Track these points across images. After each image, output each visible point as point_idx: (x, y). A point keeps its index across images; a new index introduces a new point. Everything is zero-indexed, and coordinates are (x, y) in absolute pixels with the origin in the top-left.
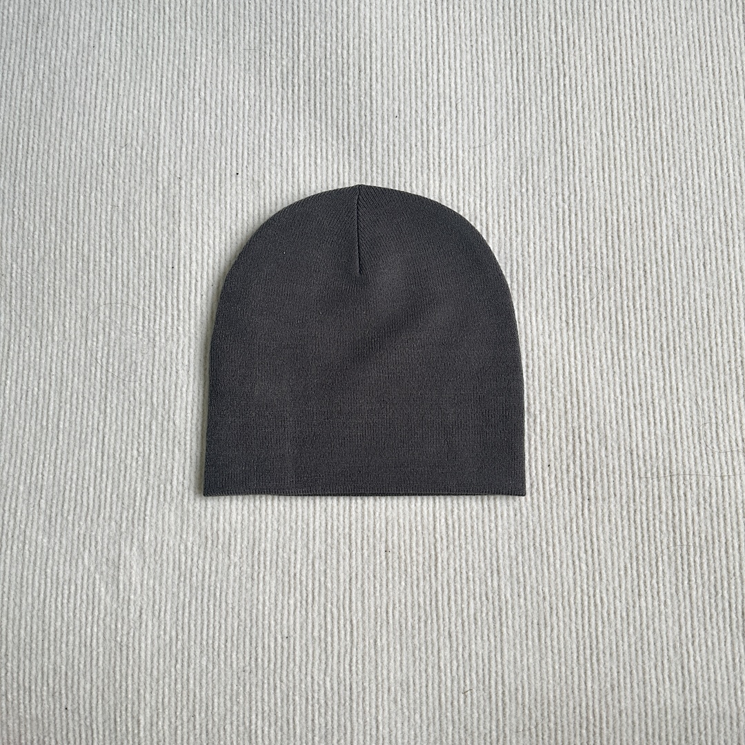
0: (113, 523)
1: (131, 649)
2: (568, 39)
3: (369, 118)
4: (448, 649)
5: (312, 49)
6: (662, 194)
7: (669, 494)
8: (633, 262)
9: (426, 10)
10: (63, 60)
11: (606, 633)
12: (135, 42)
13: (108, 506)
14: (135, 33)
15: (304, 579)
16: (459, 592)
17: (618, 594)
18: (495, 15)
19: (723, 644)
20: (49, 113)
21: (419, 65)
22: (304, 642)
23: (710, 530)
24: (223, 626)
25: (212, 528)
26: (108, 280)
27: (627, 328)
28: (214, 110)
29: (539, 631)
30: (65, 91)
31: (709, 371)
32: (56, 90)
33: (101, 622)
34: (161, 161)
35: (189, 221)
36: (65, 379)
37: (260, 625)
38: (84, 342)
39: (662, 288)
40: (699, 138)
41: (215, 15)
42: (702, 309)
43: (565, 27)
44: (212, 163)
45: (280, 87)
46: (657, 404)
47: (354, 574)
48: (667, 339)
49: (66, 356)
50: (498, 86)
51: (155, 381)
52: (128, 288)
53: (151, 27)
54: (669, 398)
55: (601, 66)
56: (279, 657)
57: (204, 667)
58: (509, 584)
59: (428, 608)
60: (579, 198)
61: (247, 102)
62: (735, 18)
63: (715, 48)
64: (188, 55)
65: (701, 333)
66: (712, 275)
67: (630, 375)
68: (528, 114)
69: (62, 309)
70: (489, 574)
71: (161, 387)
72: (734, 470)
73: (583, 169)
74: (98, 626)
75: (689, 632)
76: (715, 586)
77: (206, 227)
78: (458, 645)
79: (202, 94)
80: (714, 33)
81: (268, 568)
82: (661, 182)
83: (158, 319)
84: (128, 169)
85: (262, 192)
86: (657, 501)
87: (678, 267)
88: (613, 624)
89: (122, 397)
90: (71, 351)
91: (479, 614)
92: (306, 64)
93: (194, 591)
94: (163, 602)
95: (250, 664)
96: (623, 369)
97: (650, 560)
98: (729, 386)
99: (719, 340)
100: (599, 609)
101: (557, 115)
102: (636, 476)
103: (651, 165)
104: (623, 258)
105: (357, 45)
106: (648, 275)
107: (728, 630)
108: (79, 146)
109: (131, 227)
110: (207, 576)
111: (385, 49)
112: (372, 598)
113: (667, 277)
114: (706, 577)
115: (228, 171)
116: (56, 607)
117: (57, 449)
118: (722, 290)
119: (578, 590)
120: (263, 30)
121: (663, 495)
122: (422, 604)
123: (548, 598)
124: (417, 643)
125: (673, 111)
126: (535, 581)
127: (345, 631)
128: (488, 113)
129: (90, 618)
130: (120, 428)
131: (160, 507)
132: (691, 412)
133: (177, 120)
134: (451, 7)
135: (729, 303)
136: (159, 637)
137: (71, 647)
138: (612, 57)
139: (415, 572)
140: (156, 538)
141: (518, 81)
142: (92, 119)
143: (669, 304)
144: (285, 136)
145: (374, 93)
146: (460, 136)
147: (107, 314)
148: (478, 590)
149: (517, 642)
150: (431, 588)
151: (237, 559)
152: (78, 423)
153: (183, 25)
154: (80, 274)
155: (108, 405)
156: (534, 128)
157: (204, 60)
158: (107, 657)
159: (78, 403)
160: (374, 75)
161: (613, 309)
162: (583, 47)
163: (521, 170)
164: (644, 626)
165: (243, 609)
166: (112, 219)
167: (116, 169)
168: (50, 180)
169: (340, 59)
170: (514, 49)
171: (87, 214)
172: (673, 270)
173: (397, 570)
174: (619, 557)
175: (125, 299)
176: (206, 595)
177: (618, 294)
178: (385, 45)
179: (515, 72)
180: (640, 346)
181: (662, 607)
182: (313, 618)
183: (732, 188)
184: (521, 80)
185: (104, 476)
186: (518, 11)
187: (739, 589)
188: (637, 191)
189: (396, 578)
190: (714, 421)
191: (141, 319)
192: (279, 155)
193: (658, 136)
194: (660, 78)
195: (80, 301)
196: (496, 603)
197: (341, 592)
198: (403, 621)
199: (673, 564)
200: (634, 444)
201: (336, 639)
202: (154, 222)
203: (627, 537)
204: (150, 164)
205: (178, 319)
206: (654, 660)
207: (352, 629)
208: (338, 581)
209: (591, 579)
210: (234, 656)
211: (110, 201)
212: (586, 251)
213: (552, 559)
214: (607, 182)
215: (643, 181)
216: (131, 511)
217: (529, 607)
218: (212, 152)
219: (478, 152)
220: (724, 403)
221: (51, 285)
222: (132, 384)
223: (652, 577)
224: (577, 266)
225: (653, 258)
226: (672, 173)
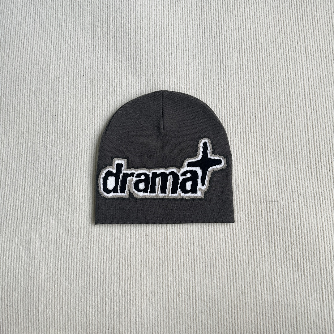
0: (28, 225)
1: (35, 279)
2: (224, 19)
3: (139, 52)
4: (172, 277)
5: (116, 24)
6: (263, 84)
7: (266, 210)
8: (250, 113)
9: (164, 7)
10: (10, 29)
11: (240, 270)
12: (40, 21)
13: (26, 217)
14: (41, 17)
15: (110, 248)
16: (177, 252)
17: (244, 253)
18: (193, 10)
19: (289, 274)
20: (3, 51)
21: (160, 30)
22: (110, 275)
23: (283, 225)
24: (75, 269)
25: (71, 227)
26: (28, 121)
27: (248, 140)
28: (74, 49)
29: (211, 269)
30: (10, 41)
31: (283, 158)
32: (7, 41)
33: (22, 267)
34: (51, 71)
35: (62, 96)
36: (8, 163)
37: (91, 268)
38: (17, 147)
39: (262, 123)
40: (278, 60)
41: (75, 10)
42: (280, 132)
43: (222, 14)
44: (72, 71)
45: (102, 39)
46: (260, 172)
47: (132, 245)
48: (265, 145)
49: (9, 153)
50: (194, 39)
51: (47, 164)
52: (36, 124)
53: (48, 14)
54: (265, 169)
55: (237, 31)
56: (99, 281)
57: (67, 286)
58: (198, 249)
59: (163, 259)
60: (228, 86)
61: (88, 46)
62: (293, 10)
63: (285, 23)
64: (63, 26)
65: (279, 142)
66: (284, 118)
67: (249, 160)
68: (207, 51)
69: (8, 134)
70: (189, 244)
71: (49, 166)
72: (293, 199)
73: (230, 73)
74: (21, 269)
75: (275, 269)
76: (286, 249)
77: (70, 98)
78: (176, 275)
79: (69, 42)
80: (284, 17)
81: (95, 243)
82: (262, 79)
83: (49, 137)
84: (37, 74)
85: (94, 83)
86: (260, 213)
87: (269, 114)
88: (242, 266)
89: (32, 171)
90: (11, 151)
91: (185, 262)
92: (113, 30)
93: (63, 254)
94: (49, 258)
95: (87, 285)
96: (246, 157)
97: (258, 238)
98: (291, 164)
99: (287, 145)
100: (236, 259)
101: (219, 51)
102: (252, 202)
103: (258, 72)
104: (246, 111)
105: (134, 22)
106: (257, 118)
107: (291, 267)
108: (16, 64)
109: (38, 99)
110: (68, 247)
111: (146, 23)
112: (140, 256)
113: (265, 119)
114: (282, 245)
115: (80, 75)
116: (3, 261)
117: (4, 193)
118: (288, 124)
119: (227, 251)
120: (95, 16)
121: (263, 211)
122: (161, 258)
123: (214, 254)
124: (158, 274)
125: (268, 49)
126: (209, 247)
127: (128, 270)
128: (190, 50)
129: (18, 266)
130: (31, 184)
131: (48, 218)
132: (275, 175)
133: (58, 54)
134: (174, 6)
135: (291, 129)
136: (47, 273)
137: (9, 278)
138: (242, 27)
139: (158, 244)
140: (46, 231)
141: (202, 37)
142: (22, 53)
143: (265, 130)
144: (104, 60)
145: (141, 42)
146: (178, 60)
147: (27, 135)
148: (185, 251)
149: (201, 273)
150: (165, 251)
151: (81, 240)
152: (14, 182)
153: (61, 14)
154: (16, 118)
155: (27, 174)
156: (209, 57)
157: (70, 28)
158: (25, 282)
159: (14, 174)
160: (142, 34)
161: (242, 133)
162: (230, 23)
163: (204, 75)
164: (256, 266)
165: (84, 261)
166: (30, 95)
167: (32, 74)
168: (3, 79)
169: (127, 28)
170: (201, 23)
171: (19, 93)
172: (267, 116)
173: (150, 243)
174: (244, 237)
175: (35, 129)
176: (68, 255)
177: (244, 126)
178: (146, 22)
179: (201, 33)
180: (253, 148)
181: (263, 258)
182: (114, 265)
183: (292, 81)
184: (204, 36)
185: (25, 204)
186: (203, 8)
187: (296, 250)
188: (252, 83)
189: (150, 247)
190: (285, 179)
191: (41, 138)
192: (101, 68)
193: (261, 60)
194: (262, 36)
195: (15, 130)
196: (193, 257)
197: (126, 254)
198: (153, 265)
199: (268, 240)
200: (250, 189)
201: (124, 273)
202: (47, 96)
203: (248, 228)
204: (46, 72)
205: (57, 137)
206: (260, 281)
207: (131, 269)
208: (125, 249)
209: (233, 246)
210: (80, 281)
211: (29, 88)
212: (231, 108)
213: (216, 238)
214: (240, 79)
215: (255, 79)
216: (36, 219)
217: (206, 258)
218: (73, 67)
219: (185, 67)
220: (289, 171)
221: (3, 123)
222: (37, 165)
223: (259, 245)
224: (227, 114)
225: (259, 111)
226: (267, 75)
